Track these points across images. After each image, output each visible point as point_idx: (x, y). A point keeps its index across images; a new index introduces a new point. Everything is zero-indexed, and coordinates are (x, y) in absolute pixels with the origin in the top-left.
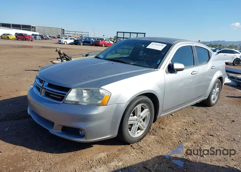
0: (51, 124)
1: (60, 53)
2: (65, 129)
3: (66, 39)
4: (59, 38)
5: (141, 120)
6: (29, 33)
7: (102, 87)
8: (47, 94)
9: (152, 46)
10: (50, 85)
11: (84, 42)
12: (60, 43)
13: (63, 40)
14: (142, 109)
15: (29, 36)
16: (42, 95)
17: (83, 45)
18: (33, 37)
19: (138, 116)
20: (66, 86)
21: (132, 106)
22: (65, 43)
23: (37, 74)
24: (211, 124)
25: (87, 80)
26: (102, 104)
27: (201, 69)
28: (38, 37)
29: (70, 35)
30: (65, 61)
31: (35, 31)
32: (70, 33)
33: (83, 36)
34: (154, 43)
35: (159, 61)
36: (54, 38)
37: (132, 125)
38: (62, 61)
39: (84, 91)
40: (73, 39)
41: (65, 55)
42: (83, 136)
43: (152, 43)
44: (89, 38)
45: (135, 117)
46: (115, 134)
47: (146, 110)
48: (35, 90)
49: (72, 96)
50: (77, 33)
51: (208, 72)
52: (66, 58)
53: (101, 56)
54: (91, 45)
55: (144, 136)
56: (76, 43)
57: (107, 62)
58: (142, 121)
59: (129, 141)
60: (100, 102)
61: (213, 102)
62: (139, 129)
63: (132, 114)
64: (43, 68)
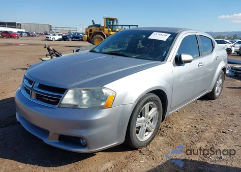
0: (46, 133)
1: (49, 50)
2: (63, 138)
3: (54, 35)
4: (47, 34)
5: (149, 120)
6: (15, 30)
7: (105, 86)
8: (39, 97)
9: (154, 36)
10: (41, 86)
11: (73, 37)
12: (48, 39)
13: (51, 37)
14: (150, 109)
15: (15, 34)
16: (33, 99)
17: (72, 40)
18: (19, 34)
19: (146, 116)
20: (61, 87)
21: (139, 106)
22: (54, 40)
23: (25, 73)
24: (220, 119)
25: (85, 78)
26: (106, 107)
27: (207, 60)
28: (24, 34)
29: (58, 31)
30: (54, 57)
31: (21, 28)
32: (58, 29)
33: (72, 32)
34: (156, 33)
35: (165, 52)
36: (42, 34)
37: (139, 128)
38: (51, 58)
39: (83, 92)
40: (62, 35)
41: (55, 51)
42: (85, 146)
43: (154, 33)
44: (78, 34)
45: (143, 118)
46: (122, 140)
47: (154, 109)
48: (24, 92)
49: (68, 98)
50: (65, 29)
51: (213, 62)
52: (56, 54)
53: (97, 50)
54: (80, 40)
55: (152, 138)
56: (65, 39)
57: (105, 56)
58: (150, 122)
59: (137, 146)
60: (103, 104)
61: (217, 94)
62: (147, 131)
63: (139, 116)
64: (31, 66)
